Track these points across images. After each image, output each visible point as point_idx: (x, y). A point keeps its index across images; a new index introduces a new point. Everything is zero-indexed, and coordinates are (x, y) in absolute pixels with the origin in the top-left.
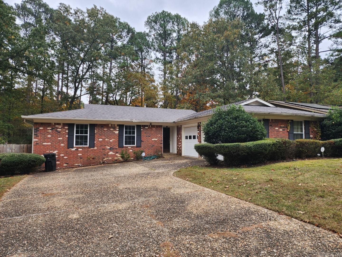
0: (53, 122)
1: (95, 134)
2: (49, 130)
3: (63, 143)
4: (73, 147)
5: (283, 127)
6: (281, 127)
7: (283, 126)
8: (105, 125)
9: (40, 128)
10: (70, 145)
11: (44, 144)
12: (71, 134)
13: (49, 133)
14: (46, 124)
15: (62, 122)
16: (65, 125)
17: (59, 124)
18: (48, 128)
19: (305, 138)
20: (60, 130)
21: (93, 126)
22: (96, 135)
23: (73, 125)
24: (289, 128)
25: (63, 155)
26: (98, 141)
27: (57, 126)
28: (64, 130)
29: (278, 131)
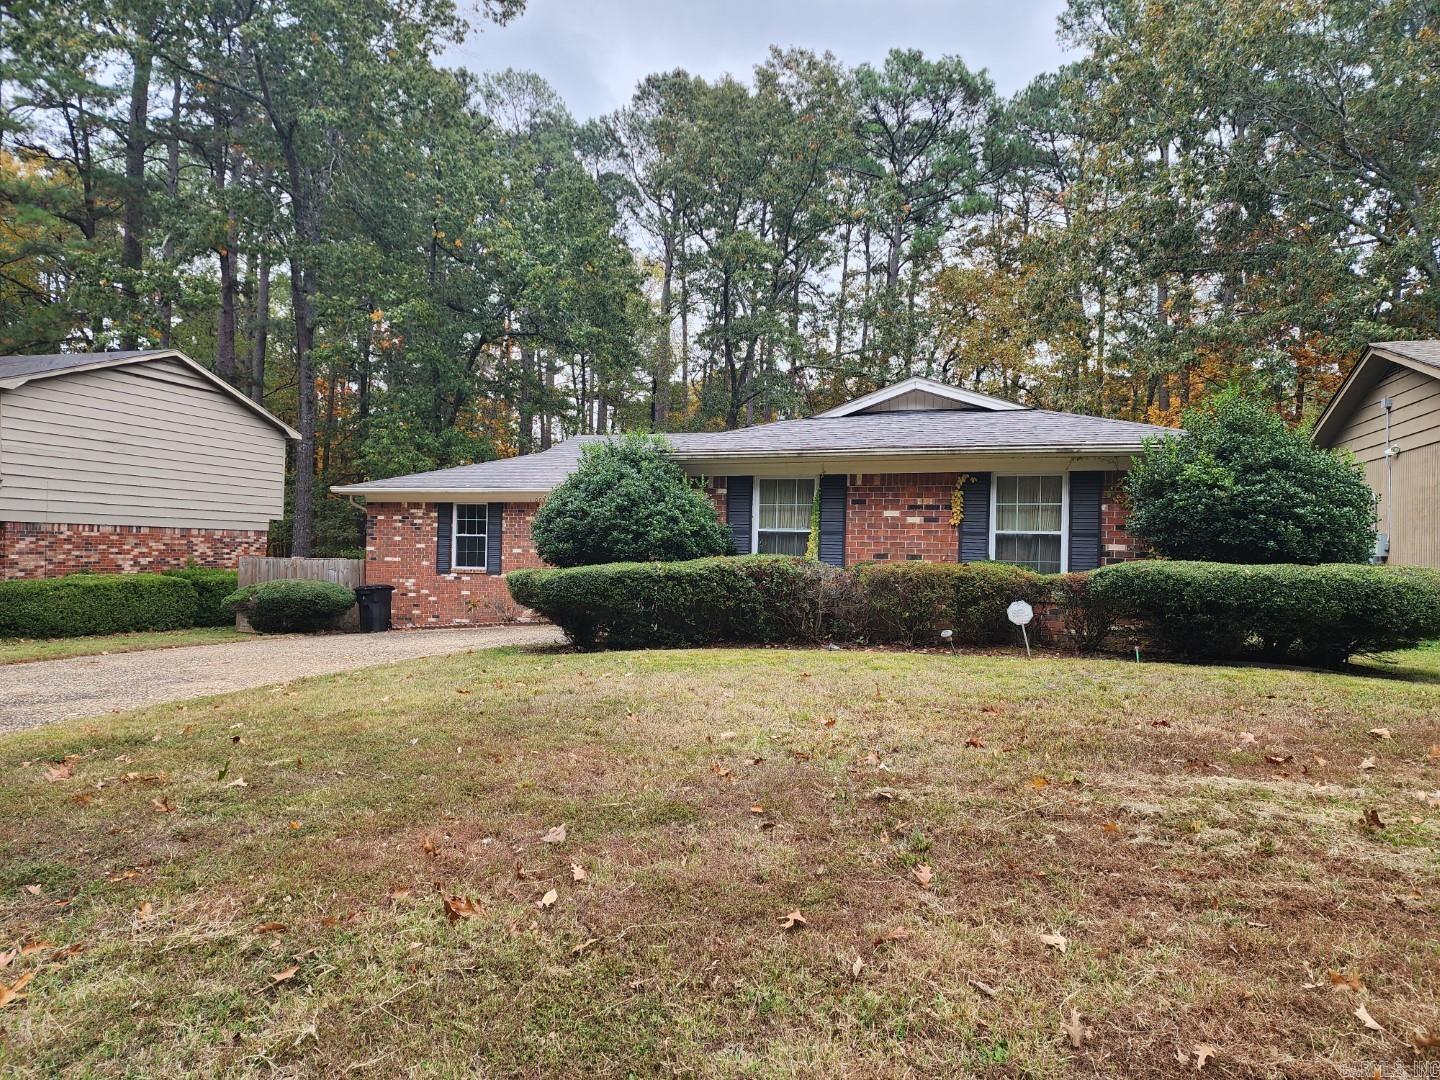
0: (405, 501)
1: (501, 532)
2: (396, 521)
3: (426, 557)
4: (448, 572)
5: (928, 507)
6: (914, 507)
7: (931, 502)
8: (528, 505)
9: (379, 517)
10: (443, 568)
11: (387, 559)
12: (444, 535)
13: (396, 531)
14: (390, 507)
15: (423, 501)
16: (431, 506)
17: (417, 506)
18: (395, 518)
20: (420, 521)
21: (498, 508)
22: (504, 536)
23: (450, 505)
25: (427, 592)
26: (511, 554)
27: (413, 511)
28: (429, 522)
29: (893, 524)
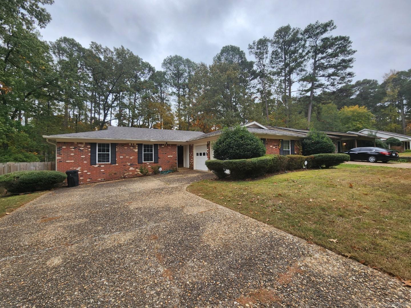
0: (76, 142)
1: (116, 152)
2: (71, 148)
3: (86, 160)
4: (96, 164)
5: (276, 145)
6: (274, 145)
8: (125, 144)
9: (63, 147)
10: (93, 162)
11: (67, 161)
12: (93, 152)
13: (72, 152)
14: (69, 144)
15: (84, 142)
16: (87, 144)
17: (81, 143)
18: (71, 147)
19: (291, 154)
20: (83, 148)
21: (114, 145)
22: (117, 153)
23: (96, 144)
24: (280, 146)
25: (86, 171)
26: (120, 158)
27: (79, 145)
28: (87, 149)
29: (272, 148)
